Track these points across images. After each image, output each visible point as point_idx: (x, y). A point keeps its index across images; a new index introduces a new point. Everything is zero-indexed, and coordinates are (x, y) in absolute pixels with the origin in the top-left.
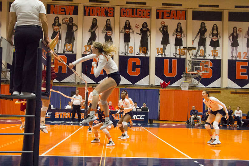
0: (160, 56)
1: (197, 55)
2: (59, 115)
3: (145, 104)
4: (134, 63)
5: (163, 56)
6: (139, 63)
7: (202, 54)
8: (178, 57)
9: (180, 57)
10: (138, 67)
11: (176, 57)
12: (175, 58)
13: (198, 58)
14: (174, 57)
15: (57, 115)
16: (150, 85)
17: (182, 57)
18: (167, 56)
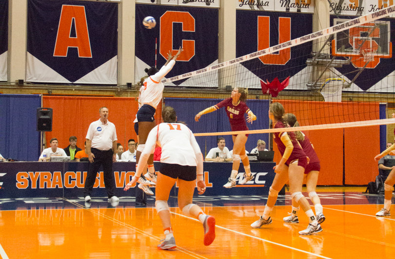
0: (246, 7)
1: (343, 6)
2: (29, 179)
3: (264, 142)
4: (177, 27)
5: (256, 8)
6: (190, 25)
7: (353, 4)
8: (293, 10)
9: (299, 11)
10: (188, 36)
11: (287, 9)
12: (287, 14)
13: (344, 13)
14: (284, 10)
15: (22, 180)
16: (224, 86)
17: (304, 10)
18: (266, 8)
